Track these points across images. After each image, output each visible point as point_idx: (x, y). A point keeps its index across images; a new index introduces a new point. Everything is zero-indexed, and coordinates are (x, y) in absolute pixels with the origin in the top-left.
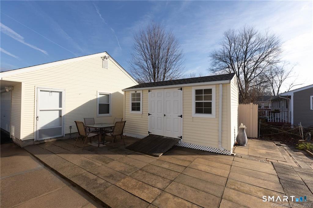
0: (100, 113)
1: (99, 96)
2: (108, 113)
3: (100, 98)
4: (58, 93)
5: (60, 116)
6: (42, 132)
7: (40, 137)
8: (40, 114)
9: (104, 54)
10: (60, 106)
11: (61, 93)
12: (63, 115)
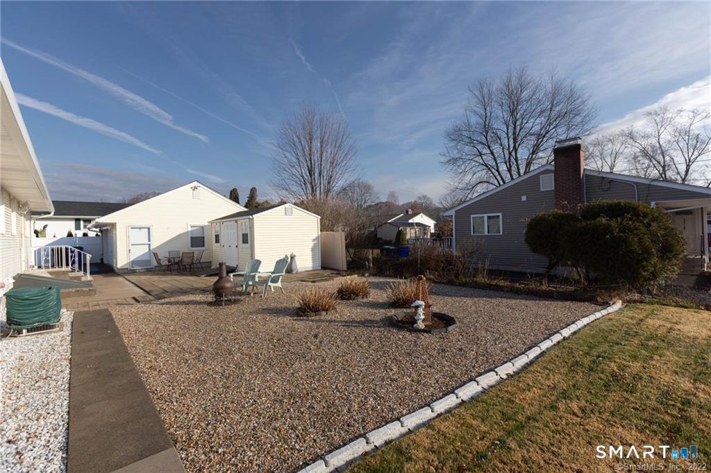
0: (192, 246)
1: (190, 229)
2: (204, 246)
3: (191, 231)
4: (147, 230)
5: (150, 250)
6: (134, 262)
7: (133, 267)
8: (131, 248)
9: (195, 184)
10: (149, 241)
11: (149, 229)
12: (151, 248)
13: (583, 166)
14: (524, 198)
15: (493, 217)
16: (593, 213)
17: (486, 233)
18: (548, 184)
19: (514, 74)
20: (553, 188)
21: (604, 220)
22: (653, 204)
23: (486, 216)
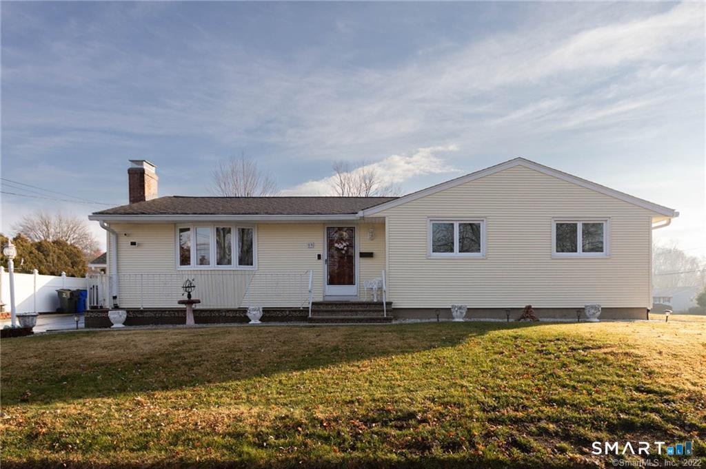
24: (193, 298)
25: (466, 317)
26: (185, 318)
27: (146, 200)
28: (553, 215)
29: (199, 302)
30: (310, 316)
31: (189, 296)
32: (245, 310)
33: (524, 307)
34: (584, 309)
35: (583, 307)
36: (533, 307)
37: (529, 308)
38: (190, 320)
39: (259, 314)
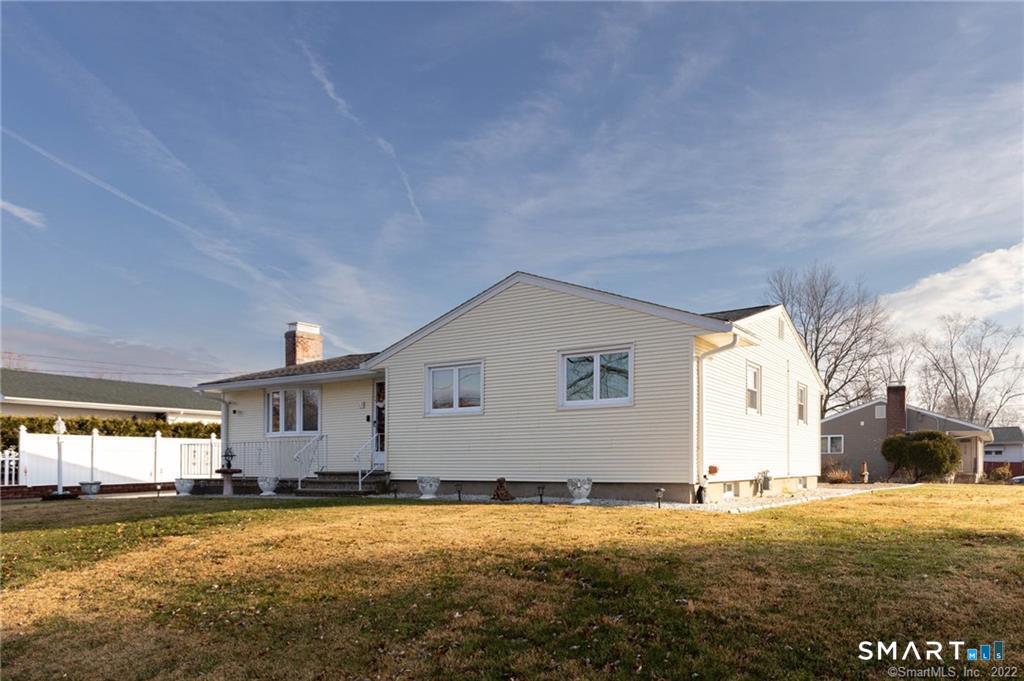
13: (907, 402)
14: (862, 423)
15: (836, 438)
16: (920, 437)
17: (829, 452)
18: (881, 413)
19: (820, 273)
20: (884, 417)
21: (926, 441)
22: (947, 433)
23: (829, 437)
24: (233, 467)
25: (436, 493)
26: (222, 487)
27: (298, 363)
28: (558, 348)
29: (240, 471)
30: (300, 488)
31: (229, 465)
32: (254, 480)
33: (495, 480)
34: (566, 483)
35: (565, 481)
36: (507, 480)
37: (501, 482)
38: (228, 490)
39: (273, 485)
